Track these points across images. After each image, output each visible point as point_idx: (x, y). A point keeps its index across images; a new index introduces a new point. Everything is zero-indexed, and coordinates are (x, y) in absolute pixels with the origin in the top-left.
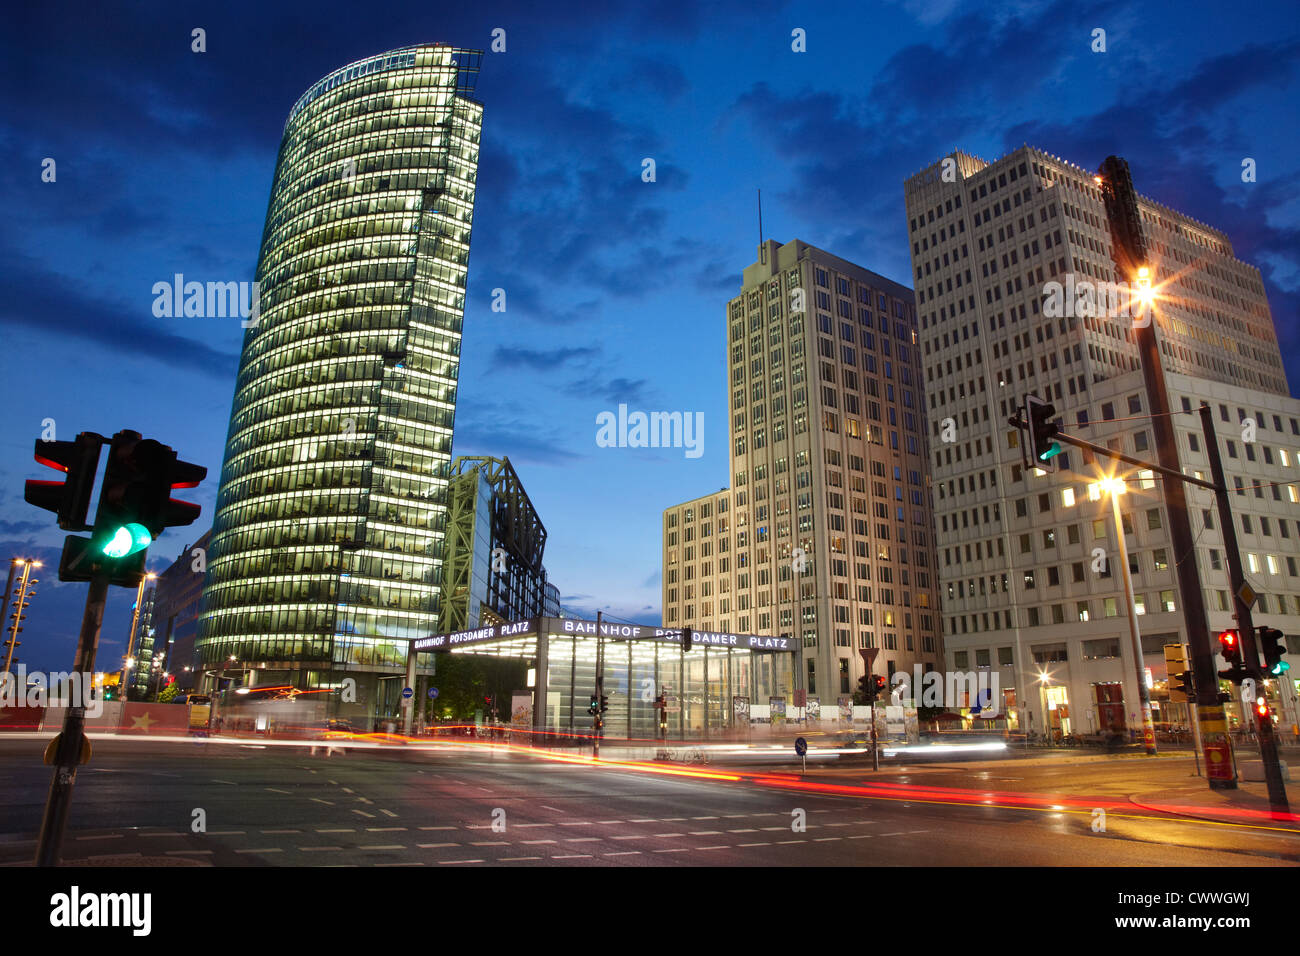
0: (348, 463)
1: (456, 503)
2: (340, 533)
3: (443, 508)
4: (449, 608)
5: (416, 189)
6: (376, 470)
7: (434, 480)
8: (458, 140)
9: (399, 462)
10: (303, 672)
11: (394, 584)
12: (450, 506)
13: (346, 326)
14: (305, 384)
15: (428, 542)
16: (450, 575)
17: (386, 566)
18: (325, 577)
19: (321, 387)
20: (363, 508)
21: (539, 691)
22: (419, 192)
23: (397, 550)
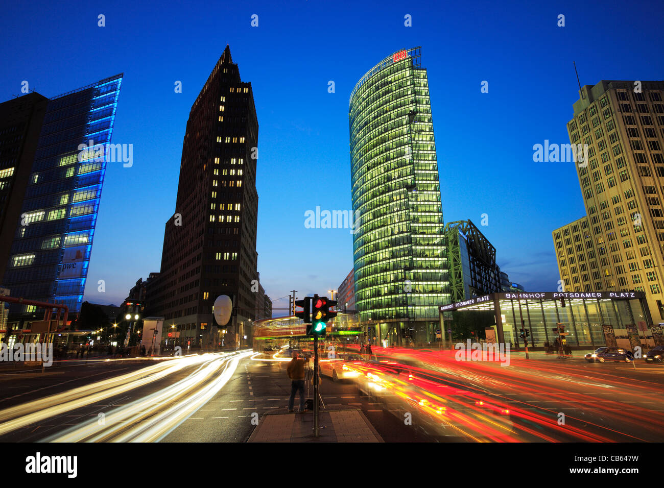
1: (450, 243)
2: (403, 264)
3: (444, 247)
4: (455, 290)
5: (405, 115)
6: (413, 236)
7: (438, 236)
9: (422, 231)
11: (429, 283)
12: (446, 244)
13: (389, 179)
14: (377, 206)
15: (440, 263)
16: (453, 275)
18: (400, 283)
19: (384, 206)
20: (411, 253)
22: (407, 116)
23: (427, 268)
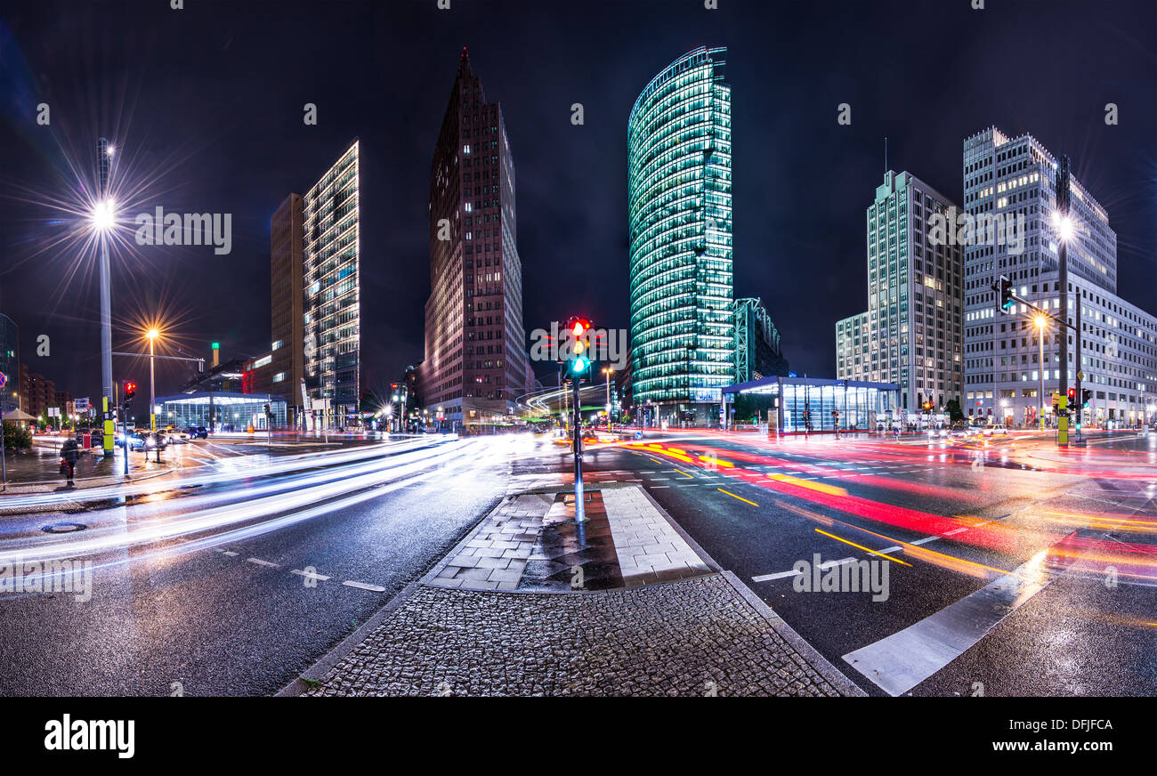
0: (686, 308)
1: (737, 322)
2: (686, 342)
3: (732, 326)
4: (738, 372)
5: (700, 151)
6: (698, 310)
7: (726, 312)
8: (718, 114)
9: (708, 305)
10: (678, 405)
11: (713, 363)
12: (734, 324)
13: (675, 238)
14: (661, 272)
16: (738, 358)
17: (708, 355)
18: (682, 363)
19: (668, 272)
20: (696, 330)
21: (780, 408)
22: (701, 153)
23: (712, 347)
